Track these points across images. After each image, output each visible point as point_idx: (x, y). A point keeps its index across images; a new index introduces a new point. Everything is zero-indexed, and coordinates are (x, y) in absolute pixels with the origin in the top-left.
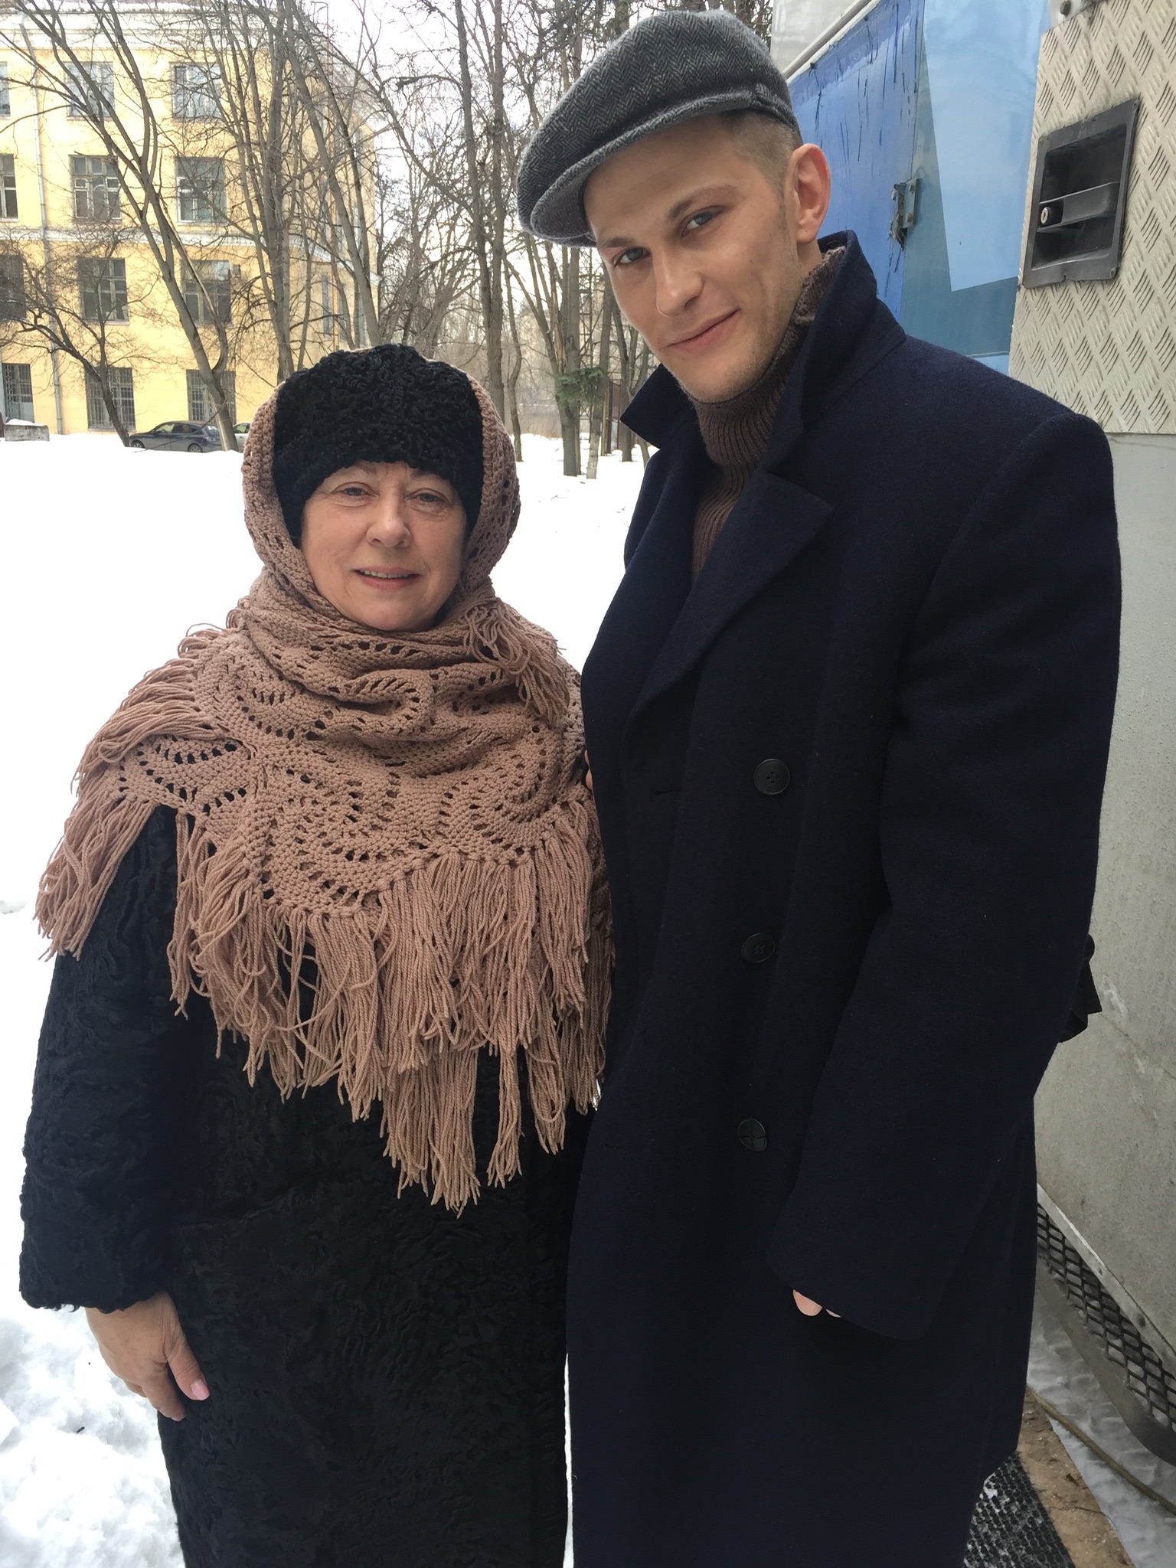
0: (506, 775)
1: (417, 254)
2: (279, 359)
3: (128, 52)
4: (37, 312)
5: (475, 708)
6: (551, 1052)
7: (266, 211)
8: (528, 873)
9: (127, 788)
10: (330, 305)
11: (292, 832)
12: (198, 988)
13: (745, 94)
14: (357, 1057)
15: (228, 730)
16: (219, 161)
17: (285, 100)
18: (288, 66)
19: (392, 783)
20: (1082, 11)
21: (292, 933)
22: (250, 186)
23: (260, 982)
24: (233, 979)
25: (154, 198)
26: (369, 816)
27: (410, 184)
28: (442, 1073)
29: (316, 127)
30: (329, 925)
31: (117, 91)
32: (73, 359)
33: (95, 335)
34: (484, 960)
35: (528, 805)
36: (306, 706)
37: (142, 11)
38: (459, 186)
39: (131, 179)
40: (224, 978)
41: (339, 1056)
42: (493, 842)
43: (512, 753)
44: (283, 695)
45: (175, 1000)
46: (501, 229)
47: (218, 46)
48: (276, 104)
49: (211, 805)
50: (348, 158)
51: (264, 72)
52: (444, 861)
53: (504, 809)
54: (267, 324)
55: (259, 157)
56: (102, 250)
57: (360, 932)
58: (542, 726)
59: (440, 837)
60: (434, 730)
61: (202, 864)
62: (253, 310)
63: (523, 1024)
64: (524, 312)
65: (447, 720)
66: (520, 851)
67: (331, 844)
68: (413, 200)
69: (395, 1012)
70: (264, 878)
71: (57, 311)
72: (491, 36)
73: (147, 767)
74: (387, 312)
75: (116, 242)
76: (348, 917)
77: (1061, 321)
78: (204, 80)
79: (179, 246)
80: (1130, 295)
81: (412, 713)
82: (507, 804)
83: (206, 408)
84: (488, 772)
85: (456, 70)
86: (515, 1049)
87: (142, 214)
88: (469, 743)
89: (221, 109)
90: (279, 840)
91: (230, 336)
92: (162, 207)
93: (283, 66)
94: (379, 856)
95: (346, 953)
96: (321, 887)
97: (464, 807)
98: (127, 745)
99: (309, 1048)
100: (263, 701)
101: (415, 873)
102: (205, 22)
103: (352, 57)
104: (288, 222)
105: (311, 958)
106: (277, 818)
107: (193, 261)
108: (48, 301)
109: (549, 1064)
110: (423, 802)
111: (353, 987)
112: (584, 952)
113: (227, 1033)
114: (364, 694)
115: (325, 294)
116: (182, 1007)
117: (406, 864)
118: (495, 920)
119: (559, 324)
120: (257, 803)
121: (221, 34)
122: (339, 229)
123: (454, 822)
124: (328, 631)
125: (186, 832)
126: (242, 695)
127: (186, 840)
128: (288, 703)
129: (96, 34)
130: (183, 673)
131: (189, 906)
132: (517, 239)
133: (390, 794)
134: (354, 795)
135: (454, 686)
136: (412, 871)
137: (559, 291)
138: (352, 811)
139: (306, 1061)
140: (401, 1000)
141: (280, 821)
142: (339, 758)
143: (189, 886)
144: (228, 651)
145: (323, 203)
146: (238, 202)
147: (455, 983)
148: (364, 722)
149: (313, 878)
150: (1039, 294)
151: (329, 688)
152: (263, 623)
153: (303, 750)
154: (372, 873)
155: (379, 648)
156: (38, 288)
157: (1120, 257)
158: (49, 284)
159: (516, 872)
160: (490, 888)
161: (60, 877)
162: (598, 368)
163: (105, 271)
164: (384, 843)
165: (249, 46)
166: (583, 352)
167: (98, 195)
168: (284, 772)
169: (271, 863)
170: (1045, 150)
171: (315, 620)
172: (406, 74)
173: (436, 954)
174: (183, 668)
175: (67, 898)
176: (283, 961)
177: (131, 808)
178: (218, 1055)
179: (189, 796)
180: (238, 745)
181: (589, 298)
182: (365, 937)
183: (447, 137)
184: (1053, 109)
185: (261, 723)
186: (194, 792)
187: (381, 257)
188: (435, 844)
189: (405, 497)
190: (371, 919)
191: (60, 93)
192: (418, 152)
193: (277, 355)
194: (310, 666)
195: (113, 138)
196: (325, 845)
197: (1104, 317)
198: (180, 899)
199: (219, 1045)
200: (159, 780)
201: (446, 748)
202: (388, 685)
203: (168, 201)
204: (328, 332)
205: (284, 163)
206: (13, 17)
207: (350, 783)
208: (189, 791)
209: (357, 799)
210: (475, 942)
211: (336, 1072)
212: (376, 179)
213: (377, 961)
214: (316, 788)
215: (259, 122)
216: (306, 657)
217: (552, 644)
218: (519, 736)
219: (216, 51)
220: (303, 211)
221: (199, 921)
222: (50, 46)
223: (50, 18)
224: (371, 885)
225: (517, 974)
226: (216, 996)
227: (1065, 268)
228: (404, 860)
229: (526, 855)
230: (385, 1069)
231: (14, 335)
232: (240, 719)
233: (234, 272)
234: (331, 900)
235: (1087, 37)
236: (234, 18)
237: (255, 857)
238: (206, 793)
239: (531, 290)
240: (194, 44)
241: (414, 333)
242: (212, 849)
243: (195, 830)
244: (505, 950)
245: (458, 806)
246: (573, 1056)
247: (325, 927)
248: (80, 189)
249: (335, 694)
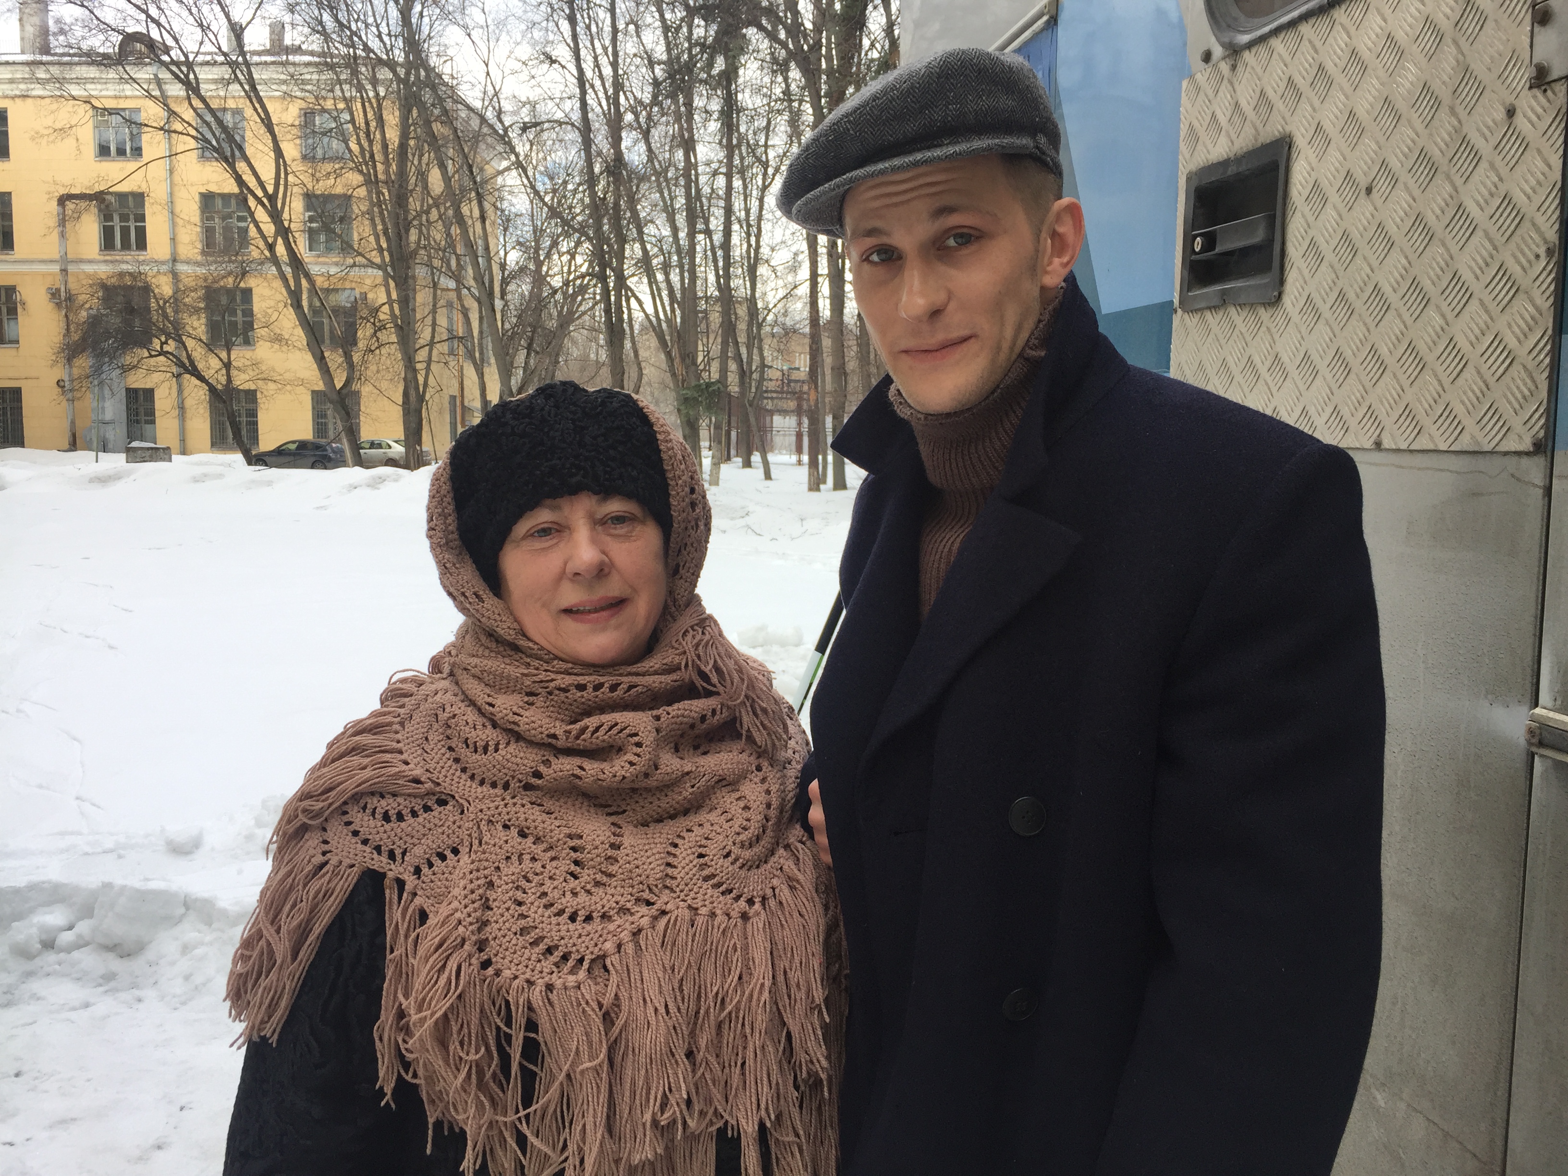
0: (732, 819)
1: (539, 280)
2: (405, 379)
3: (260, 100)
4: (163, 339)
5: (696, 748)
6: (794, 1128)
7: (393, 243)
8: (761, 925)
9: (330, 851)
10: (455, 327)
11: (511, 894)
12: (407, 1073)
13: (1025, 141)
14: (586, 1148)
15: (438, 784)
16: (347, 198)
17: (412, 143)
18: (415, 112)
19: (614, 834)
20: (1224, 58)
21: (513, 1008)
22: (378, 220)
23: (477, 1066)
24: (449, 1065)
25: (284, 232)
26: (591, 872)
27: (533, 216)
28: (678, 1162)
29: (442, 167)
30: (554, 997)
31: (248, 134)
32: (198, 382)
33: (221, 359)
34: (719, 1026)
35: (757, 849)
36: (522, 754)
37: (273, 63)
38: (579, 218)
39: (261, 215)
40: (439, 1064)
41: (565, 1147)
42: (723, 893)
43: (737, 795)
44: (497, 744)
45: (381, 1088)
46: (621, 258)
47: (348, 95)
48: (403, 146)
49: (422, 867)
50: (473, 194)
51: (392, 118)
52: (673, 919)
53: (733, 856)
54: (393, 347)
55: (387, 194)
56: (231, 280)
57: (587, 1003)
58: (765, 764)
59: (667, 891)
60: (658, 775)
61: (413, 935)
62: (379, 334)
63: (764, 1099)
64: (643, 329)
65: (671, 763)
66: (751, 902)
67: (552, 905)
68: (535, 232)
69: (627, 1093)
70: (481, 946)
71: (184, 338)
72: (608, 84)
73: (352, 827)
74: (510, 333)
75: (244, 273)
76: (574, 987)
77: (1223, 342)
78: (334, 125)
79: (307, 276)
80: (1296, 318)
81: (635, 759)
82: (736, 850)
83: (331, 426)
84: (713, 817)
85: (576, 116)
86: (757, 1128)
87: (271, 247)
88: (693, 787)
89: (350, 151)
90: (496, 904)
91: (356, 358)
92: (291, 240)
93: (410, 111)
94: (605, 917)
95: (572, 1029)
96: (543, 954)
97: (691, 857)
98: (331, 804)
99: (531, 1138)
100: (476, 751)
101: (644, 933)
102: (336, 73)
103: (477, 104)
104: (415, 253)
105: (533, 1035)
106: (494, 879)
107: (321, 289)
108: (175, 328)
109: (793, 1142)
110: (649, 853)
111: (581, 1067)
112: (824, 1010)
113: (438, 1124)
114: (584, 740)
115: (450, 319)
116: (388, 1097)
117: (633, 923)
118: (729, 981)
119: (679, 342)
120: (473, 862)
121: (350, 84)
122: (463, 258)
123: (682, 875)
124: (542, 676)
125: (395, 897)
126: (454, 746)
127: (395, 907)
128: (504, 753)
129: (229, 83)
130: (390, 724)
131: (398, 981)
132: (636, 264)
133: (613, 846)
134: (574, 849)
135: (677, 727)
136: (640, 931)
137: (678, 312)
138: (573, 867)
139: (528, 1155)
140: (633, 1083)
141: (497, 882)
142: (558, 809)
143: (398, 958)
144: (438, 698)
145: (449, 235)
146: (365, 235)
147: (690, 1055)
148: (584, 770)
149: (535, 943)
150: (1197, 316)
151: (548, 736)
152: (473, 671)
153: (520, 802)
154: (597, 935)
155: (597, 687)
156: (165, 316)
157: (1282, 282)
158: (176, 312)
159: (749, 926)
160: (723, 946)
161: (255, 954)
162: (718, 381)
163: (233, 300)
164: (609, 901)
165: (377, 94)
166: (701, 367)
167: (227, 229)
168: (499, 827)
169: (488, 929)
170: (1195, 183)
171: (528, 665)
172: (527, 120)
173: (670, 1024)
174: (388, 719)
175: (263, 976)
176: (503, 1040)
177: (335, 874)
178: (428, 1152)
179: (399, 857)
180: (449, 799)
181: (706, 318)
182: (593, 1010)
183: (568, 175)
184: (1200, 147)
185: (473, 775)
186: (404, 853)
187: (505, 282)
188: (663, 900)
189: (595, 524)
190: (598, 987)
191: (193, 137)
192: (540, 187)
193: (403, 375)
194: (527, 714)
195: (244, 177)
196: (546, 907)
197: (1269, 337)
198: (389, 973)
199: (430, 1140)
200: (365, 842)
201: (669, 793)
202: (610, 729)
203: (297, 235)
204: (452, 353)
205: (411, 199)
206: (149, 68)
207: (570, 836)
208: (398, 852)
209: (578, 854)
210: (709, 1007)
211: (562, 1166)
212: (499, 213)
213: (606, 1034)
214: (534, 843)
215: (387, 163)
216: (521, 704)
217: (768, 676)
218: (743, 776)
219: (345, 99)
220: (430, 244)
221: (412, 999)
222: (183, 93)
223: (184, 69)
224: (596, 950)
225: (755, 1041)
226: (427, 1083)
227: (1224, 292)
228: (631, 919)
229: (757, 906)
230: (617, 1162)
231: (139, 362)
232: (452, 771)
233: (361, 299)
234: (555, 969)
235: (1231, 83)
236: (363, 69)
237: (471, 924)
238: (417, 854)
239: (650, 310)
240: (323, 93)
241: (537, 353)
242: (423, 916)
243: (405, 895)
244: (741, 1016)
245: (685, 855)
246: (816, 1129)
247: (549, 1000)
248: (209, 224)
249: (554, 741)
